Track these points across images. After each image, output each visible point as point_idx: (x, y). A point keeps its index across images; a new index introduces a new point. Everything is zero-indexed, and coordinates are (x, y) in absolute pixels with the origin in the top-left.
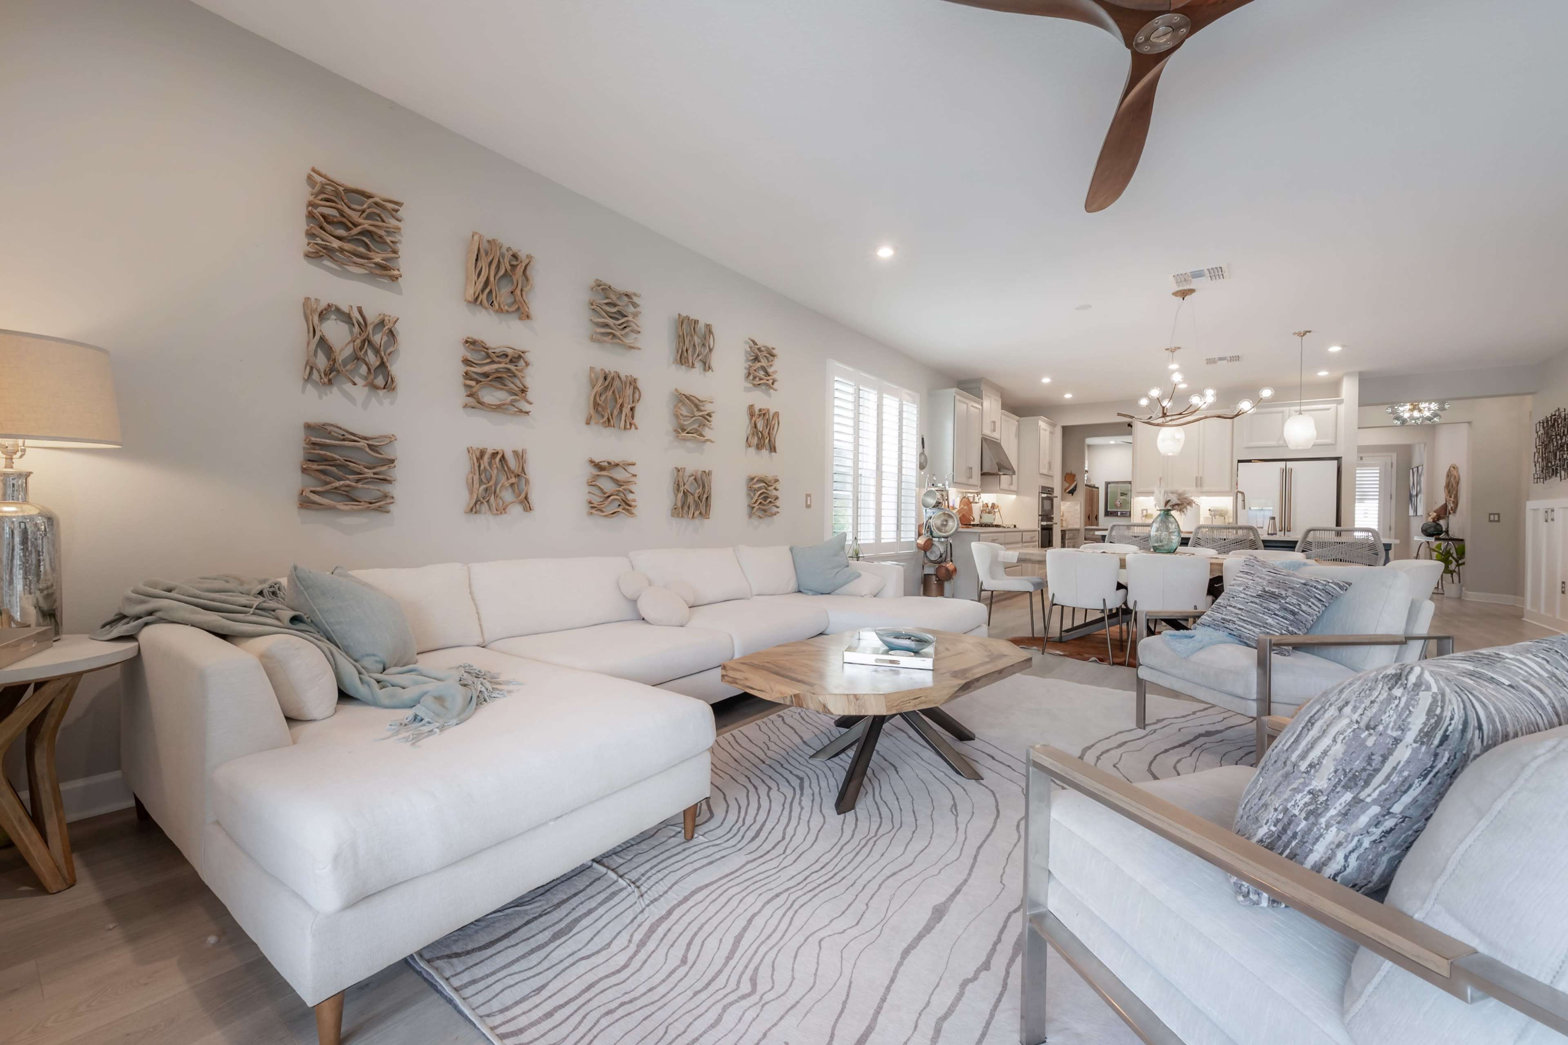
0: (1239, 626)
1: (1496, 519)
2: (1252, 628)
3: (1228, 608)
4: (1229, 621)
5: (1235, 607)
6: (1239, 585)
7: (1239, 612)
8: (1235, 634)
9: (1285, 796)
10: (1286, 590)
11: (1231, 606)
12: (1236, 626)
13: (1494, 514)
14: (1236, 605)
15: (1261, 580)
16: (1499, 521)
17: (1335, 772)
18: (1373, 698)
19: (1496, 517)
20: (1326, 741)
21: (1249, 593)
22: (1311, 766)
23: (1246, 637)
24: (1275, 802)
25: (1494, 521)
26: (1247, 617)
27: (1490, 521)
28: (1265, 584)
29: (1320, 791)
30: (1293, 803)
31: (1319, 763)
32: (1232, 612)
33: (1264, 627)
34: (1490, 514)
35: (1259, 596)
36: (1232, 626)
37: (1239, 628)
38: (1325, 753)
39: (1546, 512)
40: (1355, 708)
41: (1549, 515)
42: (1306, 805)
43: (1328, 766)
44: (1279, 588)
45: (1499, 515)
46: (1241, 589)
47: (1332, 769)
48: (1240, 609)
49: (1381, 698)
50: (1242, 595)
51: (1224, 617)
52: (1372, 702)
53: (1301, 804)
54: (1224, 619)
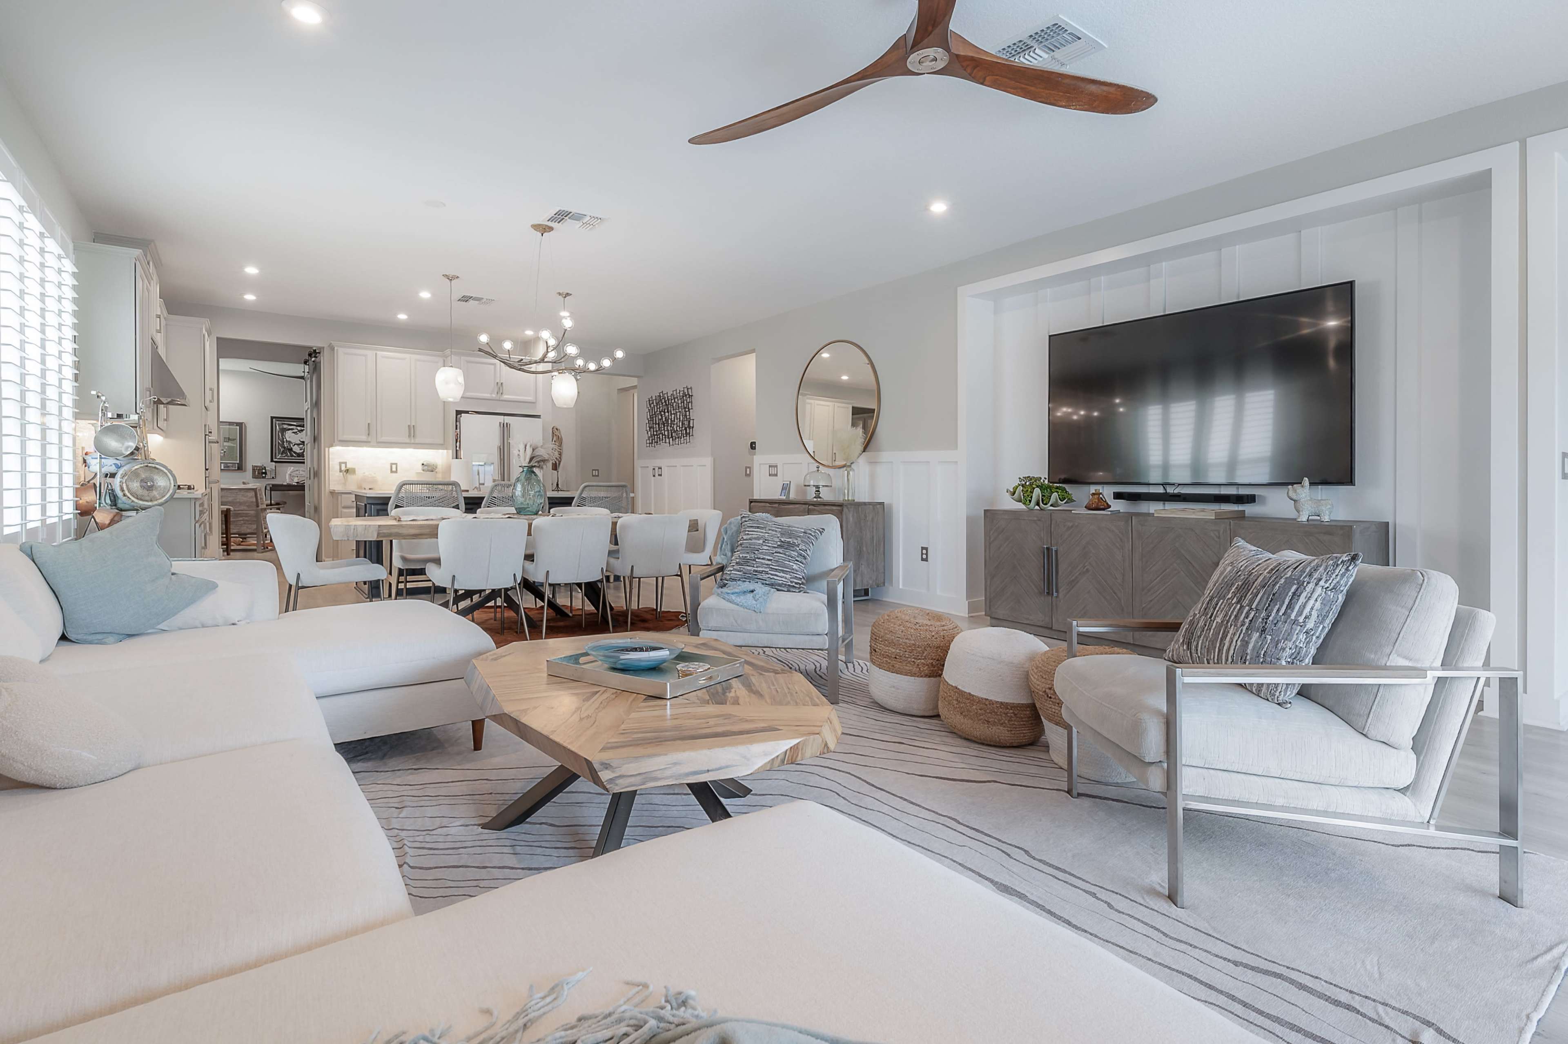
0: (772, 575)
2: (783, 575)
3: (757, 560)
4: (761, 572)
5: (763, 559)
6: (758, 538)
7: (769, 563)
8: (767, 582)
9: (1294, 639)
10: (797, 539)
11: (759, 558)
12: (770, 576)
14: (764, 557)
15: (774, 533)
16: (598, 476)
17: (1318, 617)
18: (1336, 574)
19: (597, 472)
20: (1311, 602)
21: (770, 545)
22: (1306, 618)
23: (779, 584)
24: (1288, 645)
25: (595, 476)
26: (778, 566)
27: (593, 476)
28: (779, 535)
29: (1311, 629)
30: (1299, 641)
31: (1311, 615)
32: (763, 564)
33: (792, 573)
34: (593, 470)
35: (780, 546)
36: (766, 576)
37: (772, 577)
38: (1312, 608)
39: (654, 469)
40: (1326, 581)
41: (658, 472)
42: (1305, 639)
43: (1315, 614)
44: (791, 538)
46: (761, 542)
47: (1317, 615)
48: (769, 560)
49: (1341, 572)
50: (765, 548)
51: (756, 569)
52: (1337, 576)
53: (1303, 640)
54: (756, 571)
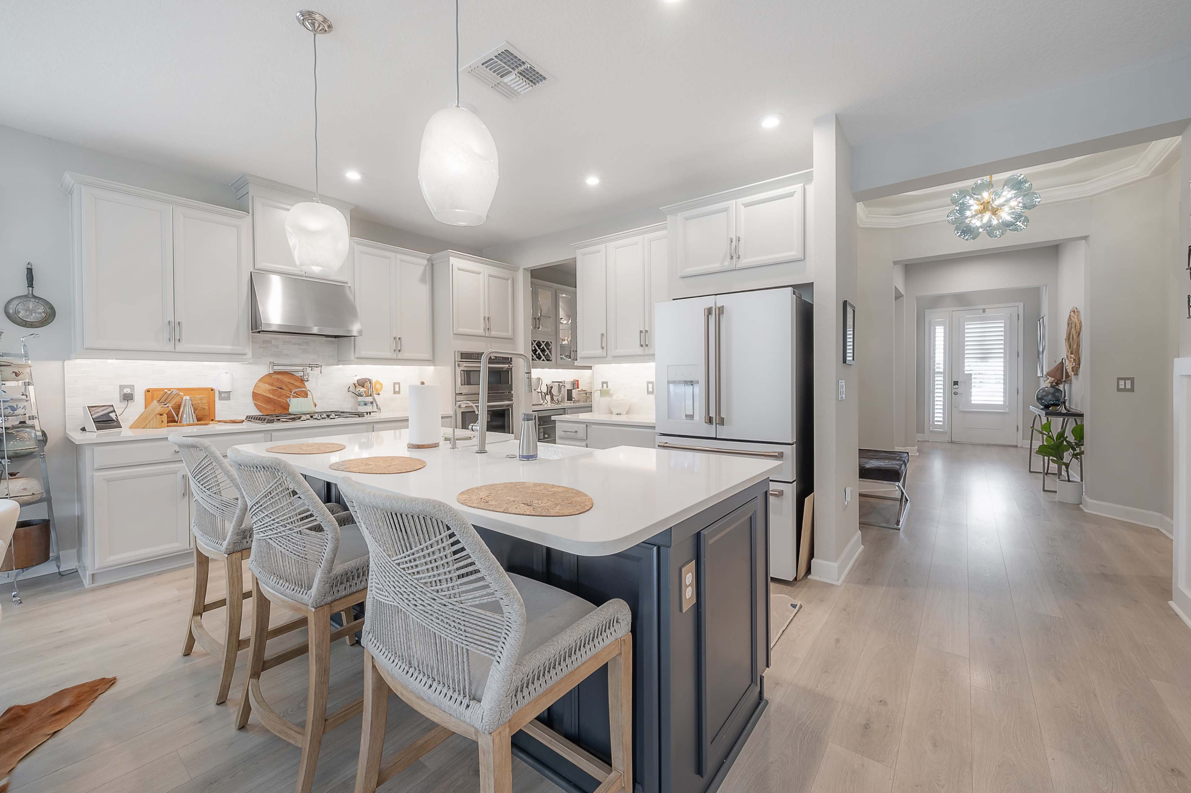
1: (1129, 386)
13: (1125, 379)
16: (1132, 390)
19: (1128, 383)
25: (1125, 390)
27: (1119, 390)
34: (1119, 379)
45: (1132, 380)
